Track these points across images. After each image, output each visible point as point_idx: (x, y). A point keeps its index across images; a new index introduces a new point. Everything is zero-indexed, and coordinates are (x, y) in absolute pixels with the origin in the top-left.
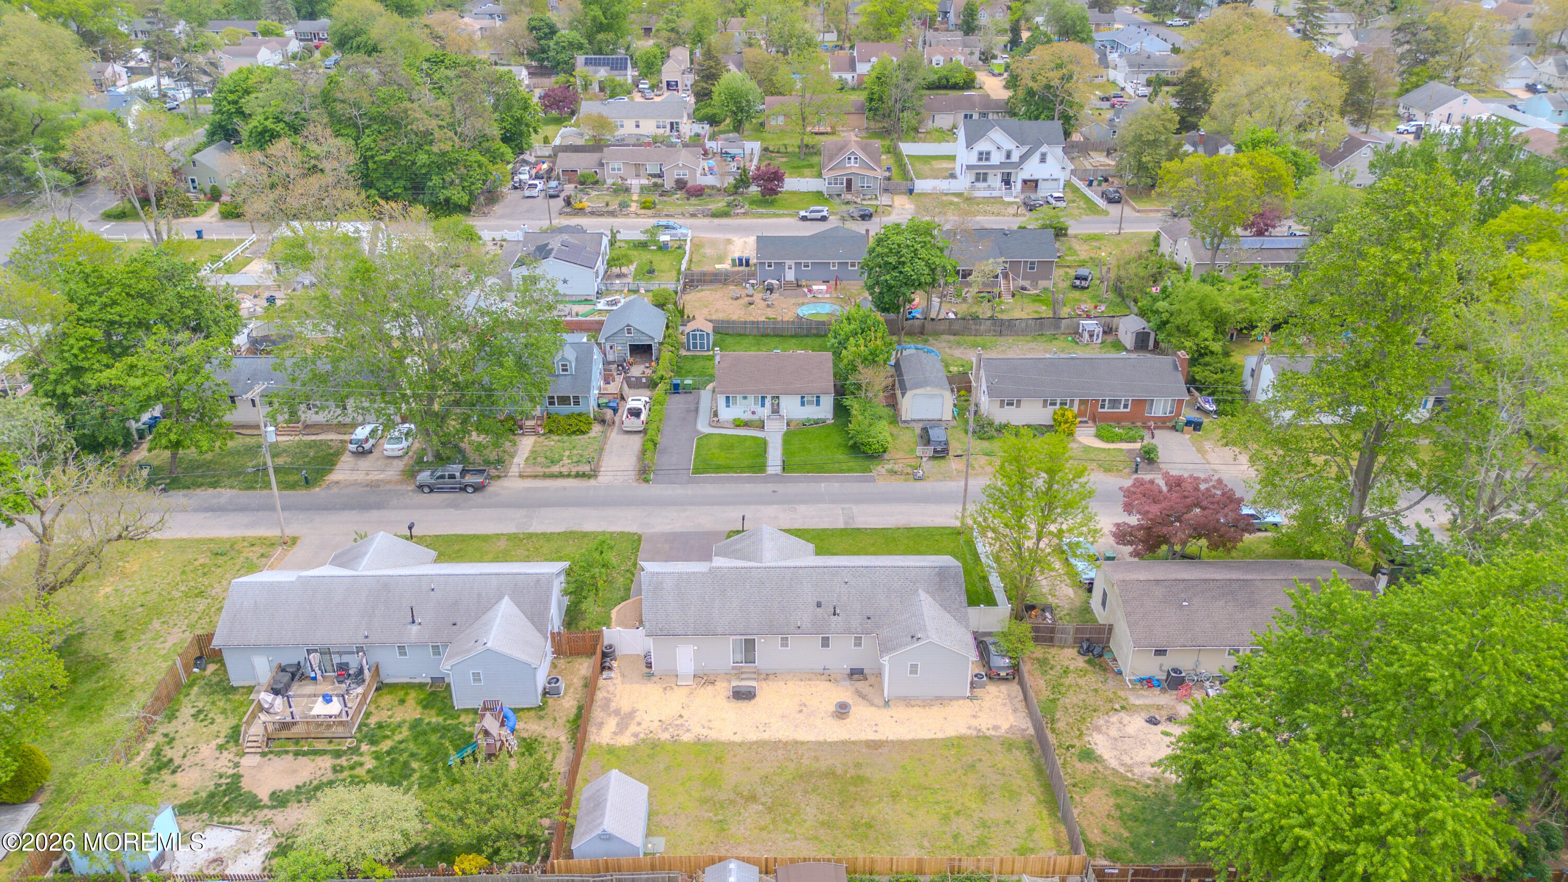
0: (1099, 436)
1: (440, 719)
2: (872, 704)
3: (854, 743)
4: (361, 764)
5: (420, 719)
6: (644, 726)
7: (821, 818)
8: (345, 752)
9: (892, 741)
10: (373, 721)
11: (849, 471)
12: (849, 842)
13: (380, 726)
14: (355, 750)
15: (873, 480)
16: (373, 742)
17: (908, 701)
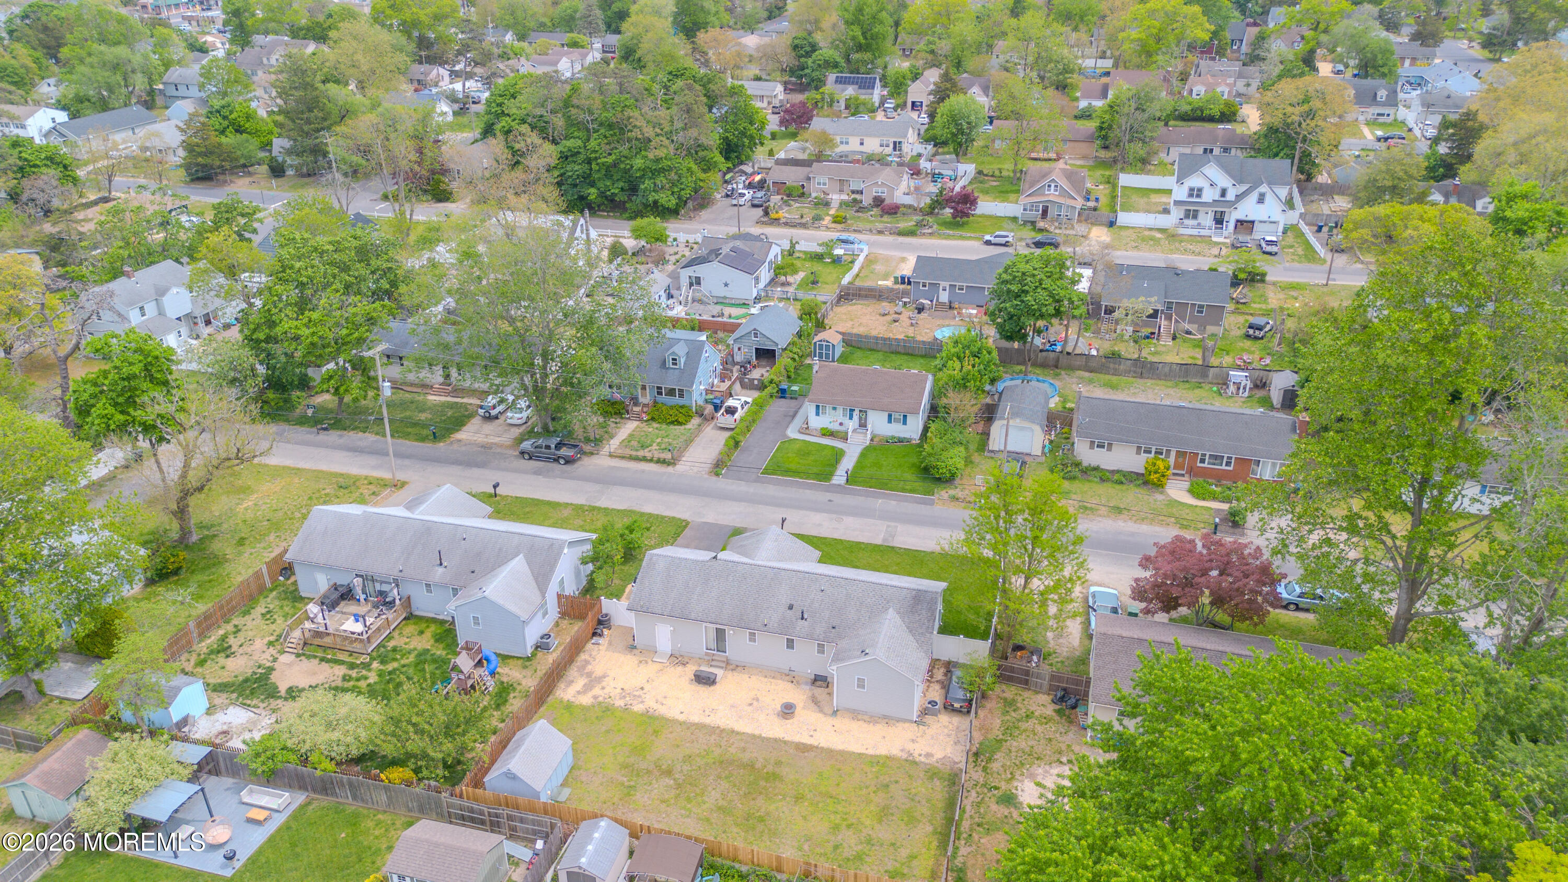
0: (1191, 491)
1: (444, 653)
2: (821, 711)
3: (786, 742)
4: (366, 678)
5: (428, 650)
6: (606, 691)
7: (721, 803)
8: (358, 666)
9: (822, 748)
10: (391, 644)
11: (913, 491)
12: (735, 830)
13: (394, 650)
14: (367, 666)
15: (932, 503)
16: (383, 662)
17: (855, 714)
